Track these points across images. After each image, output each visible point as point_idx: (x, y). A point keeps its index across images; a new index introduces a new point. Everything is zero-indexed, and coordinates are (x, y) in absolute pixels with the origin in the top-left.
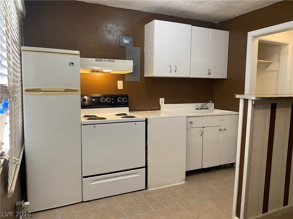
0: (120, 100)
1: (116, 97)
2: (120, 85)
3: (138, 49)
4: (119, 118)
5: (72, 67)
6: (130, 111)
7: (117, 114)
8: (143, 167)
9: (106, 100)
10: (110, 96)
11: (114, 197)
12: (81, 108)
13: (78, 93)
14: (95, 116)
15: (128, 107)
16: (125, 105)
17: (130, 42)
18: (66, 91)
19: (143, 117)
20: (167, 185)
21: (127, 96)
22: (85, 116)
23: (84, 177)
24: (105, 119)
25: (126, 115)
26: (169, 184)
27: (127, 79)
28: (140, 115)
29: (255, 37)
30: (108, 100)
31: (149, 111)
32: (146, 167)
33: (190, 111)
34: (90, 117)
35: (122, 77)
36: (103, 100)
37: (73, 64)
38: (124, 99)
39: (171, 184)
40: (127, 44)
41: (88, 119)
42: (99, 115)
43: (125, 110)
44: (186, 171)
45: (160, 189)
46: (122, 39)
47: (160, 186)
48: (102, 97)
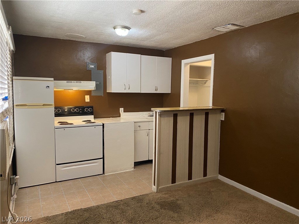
0: (87, 110)
1: (83, 108)
2: (87, 99)
3: (102, 72)
4: (84, 123)
5: (48, 89)
6: (94, 118)
7: (83, 120)
8: (101, 158)
9: (76, 110)
10: (79, 107)
11: (79, 179)
12: (55, 117)
13: (52, 106)
14: (67, 122)
15: (93, 115)
16: (91, 113)
17: (95, 67)
18: (44, 105)
19: (101, 123)
20: (120, 171)
21: (92, 107)
22: (59, 122)
23: (57, 164)
24: (72, 124)
25: (91, 121)
26: (121, 171)
27: (93, 94)
28: (99, 121)
29: (186, 64)
30: (77, 110)
31: (111, 118)
32: (103, 158)
33: (144, 117)
34: (62, 123)
35: (89, 93)
36: (73, 110)
37: (48, 87)
38: (90, 109)
39: (123, 170)
40: (92, 68)
41: (60, 124)
42: (69, 122)
43: (91, 118)
44: (134, 162)
45: (114, 174)
46: (88, 65)
47: (114, 172)
48: (72, 108)
